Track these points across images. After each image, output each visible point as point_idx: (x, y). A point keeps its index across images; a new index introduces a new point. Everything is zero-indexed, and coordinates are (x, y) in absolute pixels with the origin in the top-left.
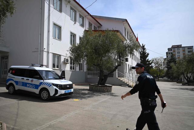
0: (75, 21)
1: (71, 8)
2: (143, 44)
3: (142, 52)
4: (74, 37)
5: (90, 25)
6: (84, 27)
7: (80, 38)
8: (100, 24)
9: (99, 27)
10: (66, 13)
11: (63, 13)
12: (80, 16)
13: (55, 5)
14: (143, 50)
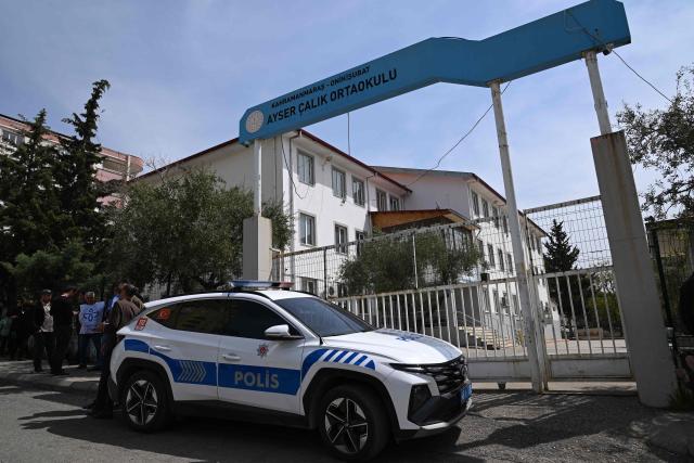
0: (343, 195)
1: (334, 168)
2: (555, 221)
3: (555, 245)
4: (342, 233)
5: (380, 195)
6: (366, 205)
7: (357, 233)
8: (407, 190)
9: (403, 196)
10: (323, 183)
11: (318, 185)
12: (355, 180)
13: (301, 170)
14: (558, 240)
